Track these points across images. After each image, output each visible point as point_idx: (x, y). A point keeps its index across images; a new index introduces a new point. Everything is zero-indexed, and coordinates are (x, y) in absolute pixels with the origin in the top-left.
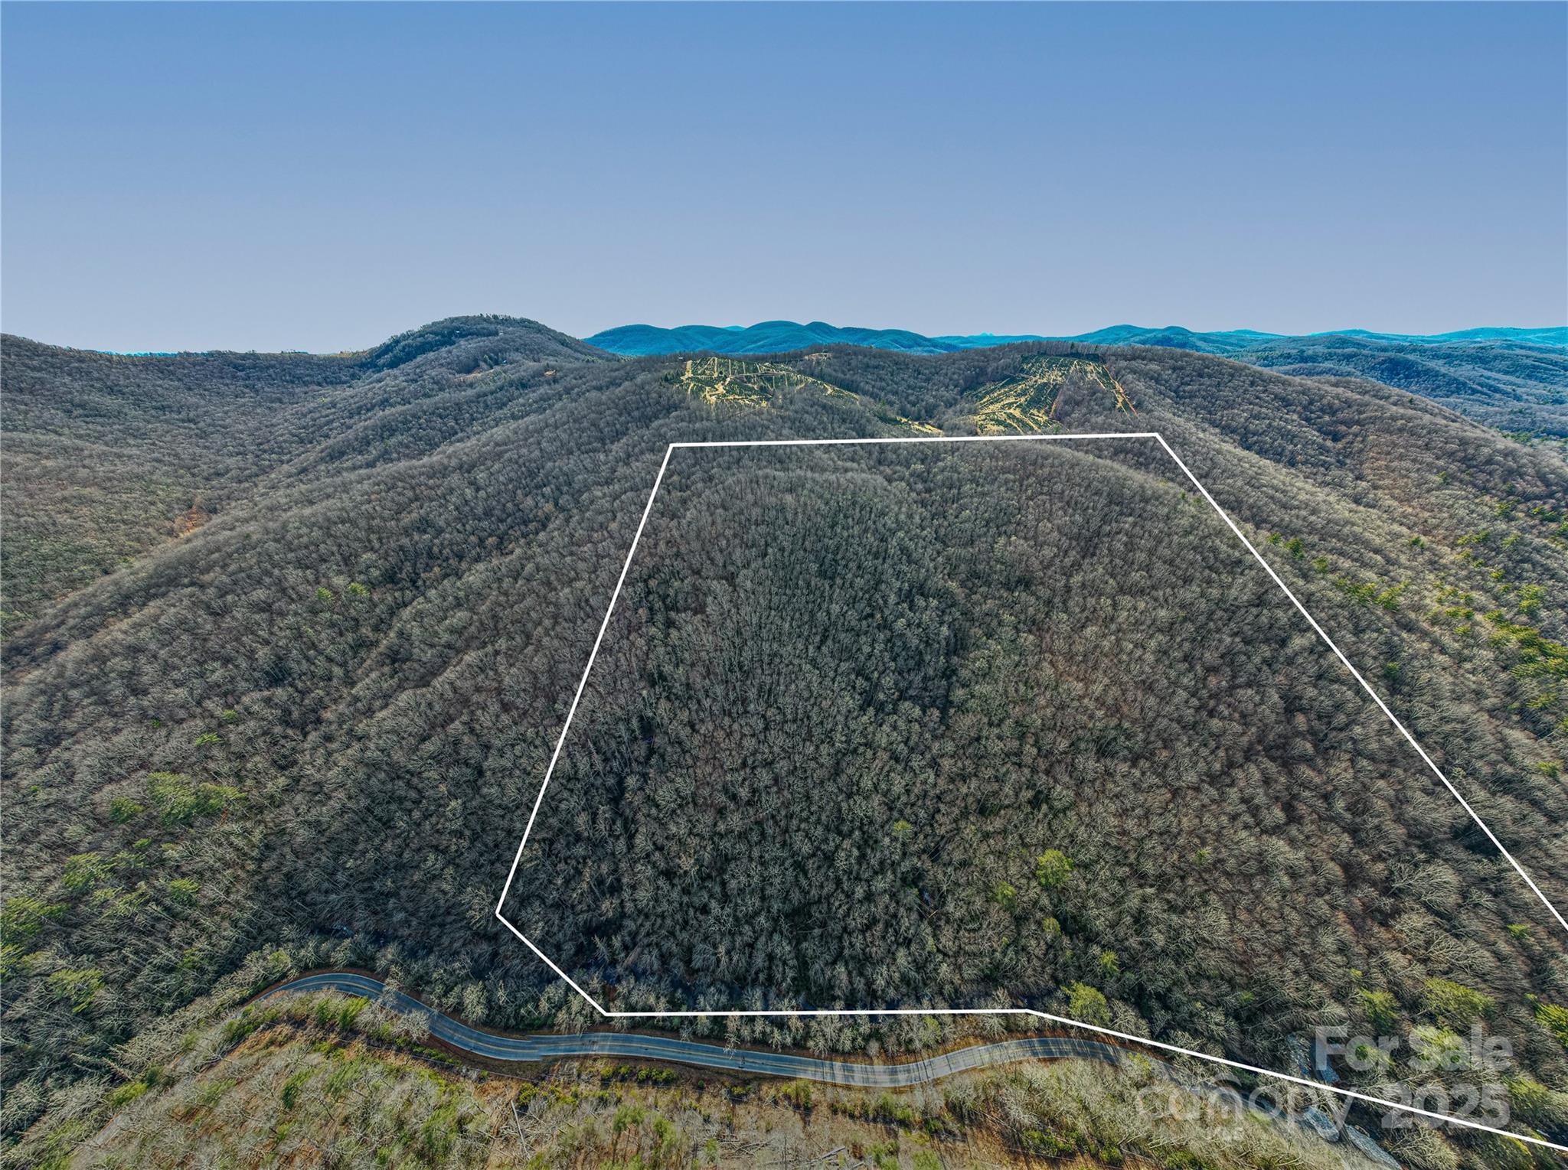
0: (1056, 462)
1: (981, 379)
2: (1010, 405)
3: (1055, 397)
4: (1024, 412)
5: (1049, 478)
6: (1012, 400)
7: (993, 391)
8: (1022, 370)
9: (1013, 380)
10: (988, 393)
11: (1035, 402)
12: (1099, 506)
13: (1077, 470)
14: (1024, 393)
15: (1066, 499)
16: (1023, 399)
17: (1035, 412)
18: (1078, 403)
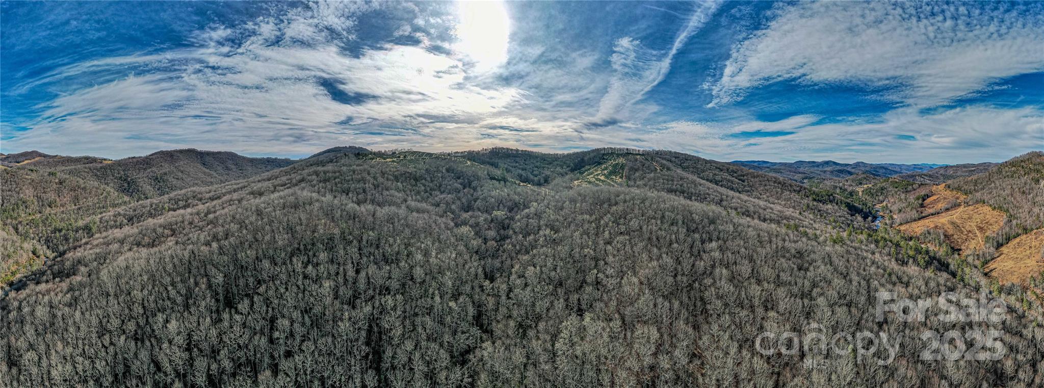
0: (628, 198)
1: (583, 164)
2: (598, 175)
3: (623, 169)
4: (607, 177)
5: (624, 215)
6: (599, 172)
7: (589, 169)
8: (604, 159)
9: (600, 164)
10: (586, 170)
11: (613, 173)
12: (682, 236)
13: (647, 204)
14: (606, 169)
15: (646, 236)
16: (606, 172)
17: (614, 177)
18: (637, 170)
